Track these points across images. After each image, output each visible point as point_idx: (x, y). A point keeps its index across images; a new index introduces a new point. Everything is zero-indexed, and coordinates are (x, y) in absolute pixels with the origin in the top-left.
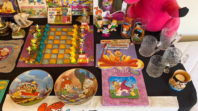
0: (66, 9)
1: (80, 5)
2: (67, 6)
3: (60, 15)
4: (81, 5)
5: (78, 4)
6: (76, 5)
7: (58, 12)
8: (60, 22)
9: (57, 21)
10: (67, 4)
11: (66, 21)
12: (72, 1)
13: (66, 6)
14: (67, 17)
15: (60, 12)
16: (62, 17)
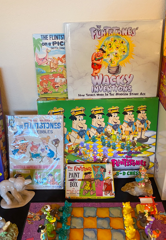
0: (102, 167)
1: (128, 159)
2: (103, 160)
3: (90, 180)
4: (130, 159)
5: (124, 156)
6: (121, 159)
7: (86, 174)
8: (91, 195)
9: (86, 192)
10: (104, 157)
11: (104, 192)
12: (114, 152)
13: (101, 160)
14: (105, 183)
15: (90, 173)
16: (94, 185)
